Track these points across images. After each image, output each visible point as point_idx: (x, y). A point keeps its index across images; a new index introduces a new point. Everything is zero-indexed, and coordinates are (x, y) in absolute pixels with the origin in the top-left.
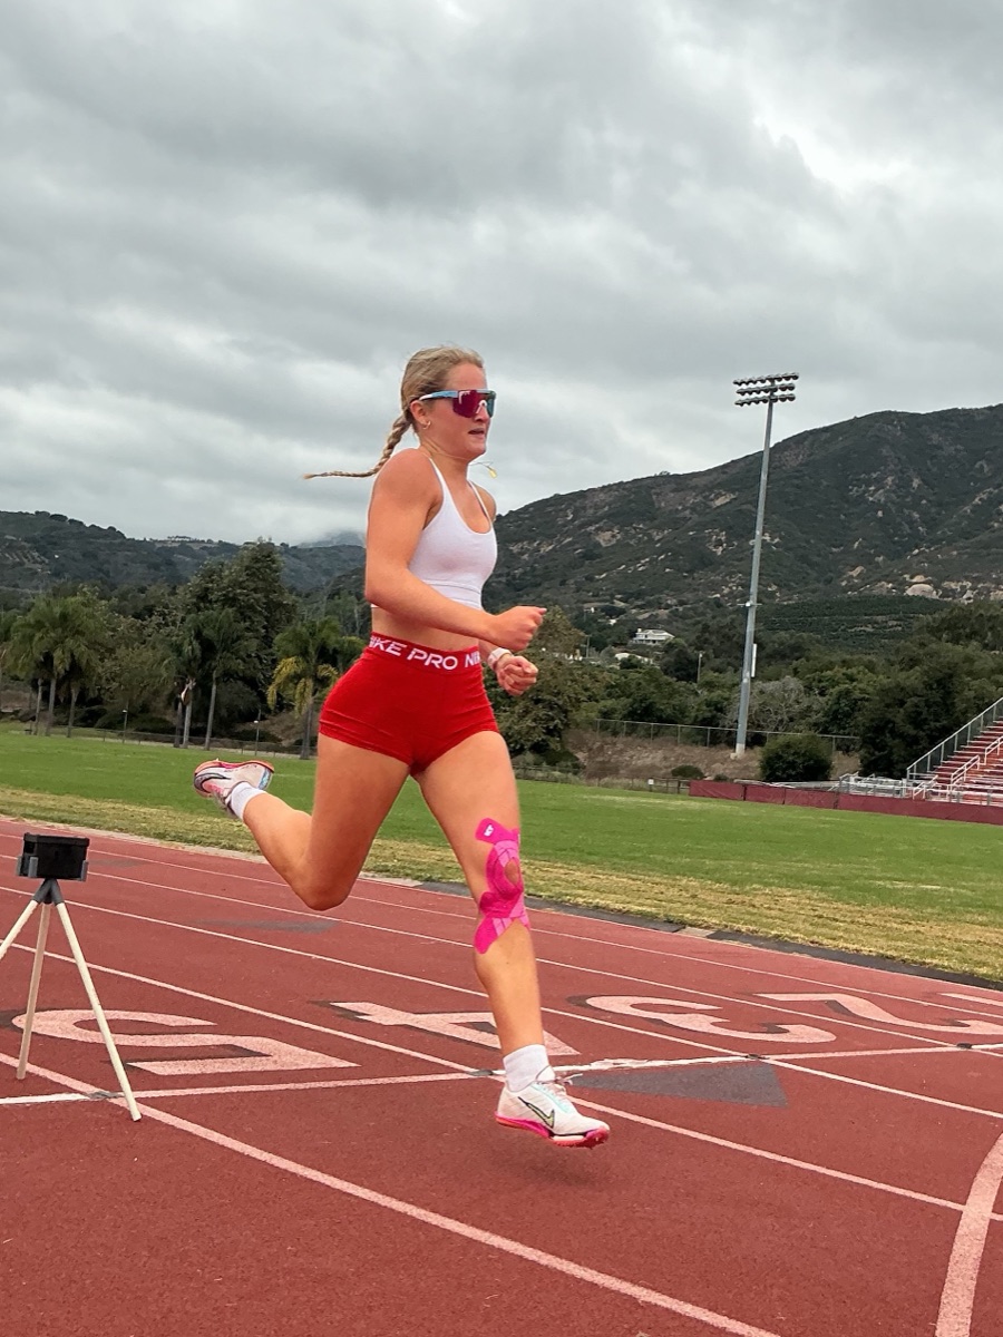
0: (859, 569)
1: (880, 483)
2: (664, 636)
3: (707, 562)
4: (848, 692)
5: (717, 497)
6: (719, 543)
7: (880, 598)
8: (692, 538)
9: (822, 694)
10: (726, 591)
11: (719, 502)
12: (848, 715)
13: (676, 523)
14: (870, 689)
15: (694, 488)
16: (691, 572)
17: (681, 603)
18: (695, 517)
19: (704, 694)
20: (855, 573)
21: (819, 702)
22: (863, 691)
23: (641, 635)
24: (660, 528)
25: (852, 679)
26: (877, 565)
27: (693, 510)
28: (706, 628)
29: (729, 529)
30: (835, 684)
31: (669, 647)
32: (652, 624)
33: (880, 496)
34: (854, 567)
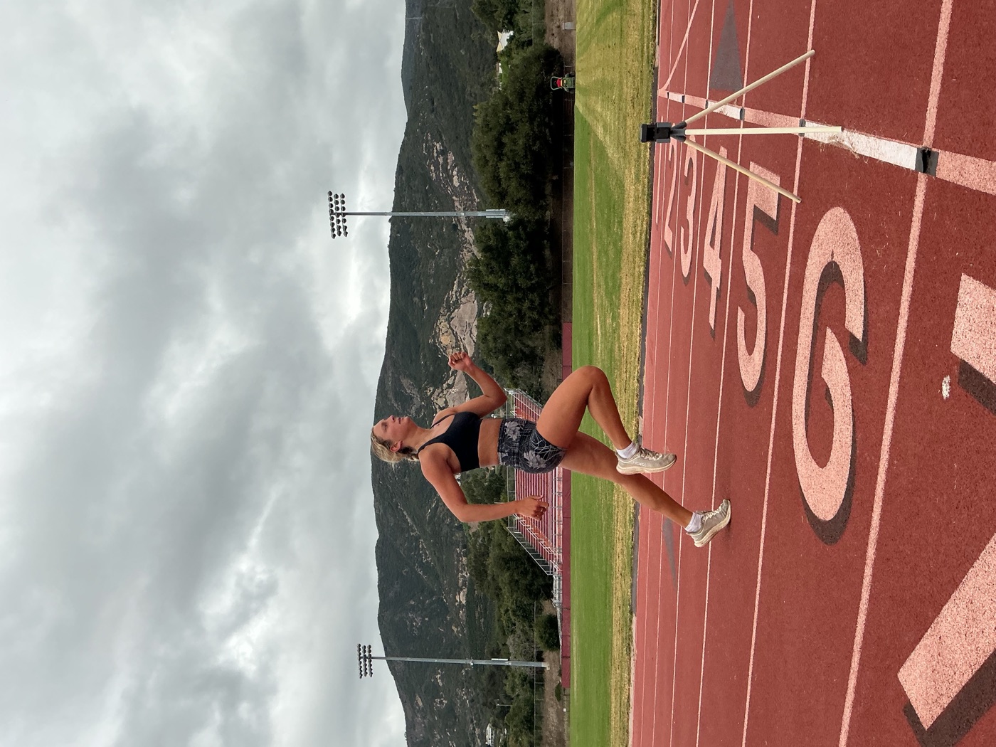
0: (453, 628)
1: (412, 620)
2: (489, 729)
3: (451, 708)
4: (514, 612)
5: (417, 704)
6: (441, 702)
7: (467, 616)
8: (439, 717)
9: (515, 625)
10: (465, 697)
11: (421, 704)
12: (524, 611)
13: (430, 728)
14: (511, 600)
15: (413, 718)
16: (455, 718)
17: (472, 721)
18: (428, 717)
19: (517, 691)
20: (455, 630)
21: (519, 627)
22: (512, 603)
23: (489, 742)
24: (433, 736)
25: (507, 611)
26: (452, 619)
27: (424, 718)
28: (484, 704)
29: (434, 698)
30: (509, 619)
31: (495, 726)
32: (483, 736)
33: (418, 620)
34: (453, 631)
